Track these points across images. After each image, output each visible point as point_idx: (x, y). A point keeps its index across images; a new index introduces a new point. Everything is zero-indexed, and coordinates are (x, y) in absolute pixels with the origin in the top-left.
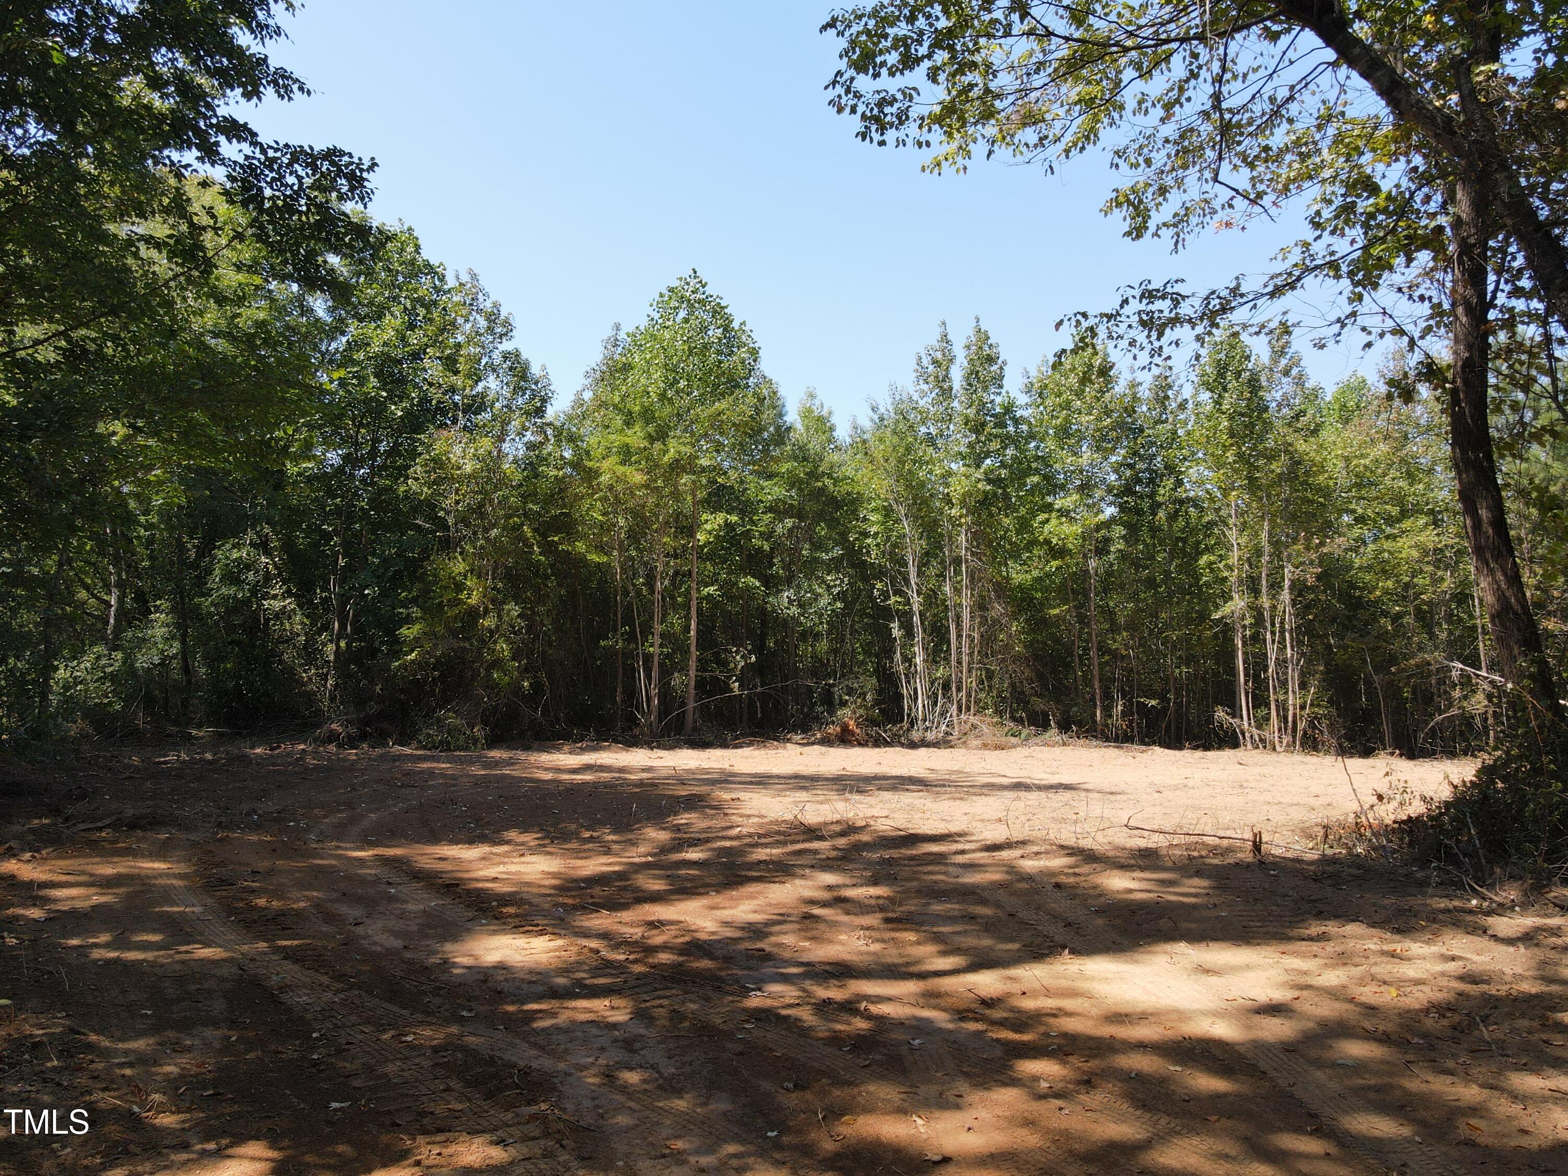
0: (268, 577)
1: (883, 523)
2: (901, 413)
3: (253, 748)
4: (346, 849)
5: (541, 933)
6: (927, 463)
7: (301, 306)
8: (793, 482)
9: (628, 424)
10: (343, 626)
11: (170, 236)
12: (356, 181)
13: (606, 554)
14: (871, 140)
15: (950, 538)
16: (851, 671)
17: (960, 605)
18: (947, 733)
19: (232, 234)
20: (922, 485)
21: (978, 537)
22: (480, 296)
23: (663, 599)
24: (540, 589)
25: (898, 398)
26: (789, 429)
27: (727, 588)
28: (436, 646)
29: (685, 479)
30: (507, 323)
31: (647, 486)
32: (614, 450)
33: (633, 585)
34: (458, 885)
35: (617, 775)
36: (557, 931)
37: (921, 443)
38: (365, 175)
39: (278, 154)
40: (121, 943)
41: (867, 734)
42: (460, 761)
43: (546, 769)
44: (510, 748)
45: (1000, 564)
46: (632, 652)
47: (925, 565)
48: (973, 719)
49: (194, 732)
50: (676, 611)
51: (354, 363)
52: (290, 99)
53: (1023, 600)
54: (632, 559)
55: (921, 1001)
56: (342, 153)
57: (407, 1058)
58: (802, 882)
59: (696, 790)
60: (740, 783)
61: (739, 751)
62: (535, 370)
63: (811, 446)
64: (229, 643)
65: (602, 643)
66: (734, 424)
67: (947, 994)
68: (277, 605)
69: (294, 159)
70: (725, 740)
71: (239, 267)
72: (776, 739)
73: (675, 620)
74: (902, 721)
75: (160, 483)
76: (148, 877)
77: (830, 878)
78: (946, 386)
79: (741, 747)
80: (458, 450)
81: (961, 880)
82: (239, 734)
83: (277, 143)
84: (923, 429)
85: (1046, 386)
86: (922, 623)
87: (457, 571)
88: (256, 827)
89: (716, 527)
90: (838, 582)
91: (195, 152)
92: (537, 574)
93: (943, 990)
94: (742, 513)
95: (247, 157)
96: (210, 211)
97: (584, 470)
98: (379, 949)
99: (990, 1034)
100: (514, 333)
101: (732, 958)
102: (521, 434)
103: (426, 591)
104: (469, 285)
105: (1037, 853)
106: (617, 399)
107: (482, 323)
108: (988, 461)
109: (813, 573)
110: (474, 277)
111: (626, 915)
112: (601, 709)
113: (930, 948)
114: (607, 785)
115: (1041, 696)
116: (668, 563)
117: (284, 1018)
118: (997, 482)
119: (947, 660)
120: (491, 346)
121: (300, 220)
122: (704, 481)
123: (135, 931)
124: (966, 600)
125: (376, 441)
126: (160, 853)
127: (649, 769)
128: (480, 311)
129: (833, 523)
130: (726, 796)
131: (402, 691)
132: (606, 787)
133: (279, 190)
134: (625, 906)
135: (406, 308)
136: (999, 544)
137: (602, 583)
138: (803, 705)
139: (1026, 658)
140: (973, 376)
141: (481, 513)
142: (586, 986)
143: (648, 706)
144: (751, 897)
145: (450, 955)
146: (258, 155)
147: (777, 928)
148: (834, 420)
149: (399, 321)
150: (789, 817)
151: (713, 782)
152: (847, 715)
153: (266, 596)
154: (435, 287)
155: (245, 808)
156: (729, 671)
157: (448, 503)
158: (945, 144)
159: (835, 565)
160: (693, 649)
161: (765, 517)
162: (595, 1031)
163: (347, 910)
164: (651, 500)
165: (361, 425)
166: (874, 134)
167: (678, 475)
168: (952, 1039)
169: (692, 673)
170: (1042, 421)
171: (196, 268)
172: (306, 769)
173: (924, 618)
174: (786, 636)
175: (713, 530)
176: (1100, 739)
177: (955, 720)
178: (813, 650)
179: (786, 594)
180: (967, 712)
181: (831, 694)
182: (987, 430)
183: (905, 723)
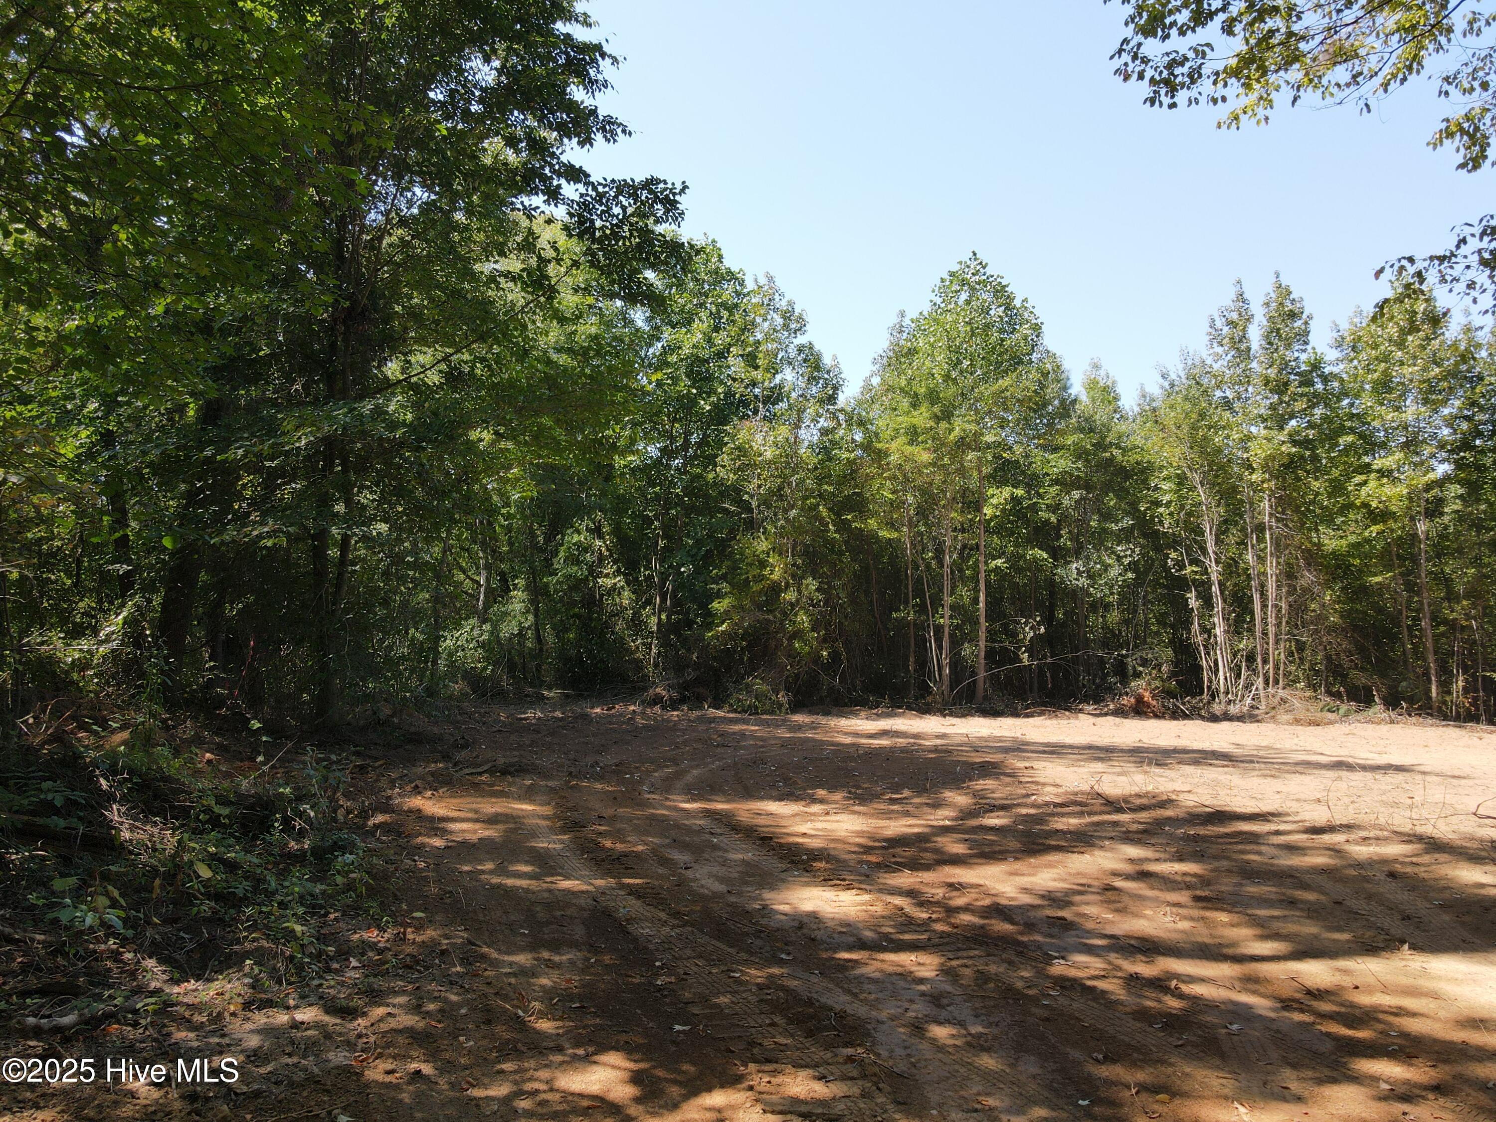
0: (601, 558)
1: (1176, 492)
2: (1194, 379)
3: (592, 708)
4: (674, 801)
5: (848, 888)
6: (1224, 428)
7: (625, 319)
8: (1080, 454)
9: (914, 406)
10: (663, 600)
11: (523, 270)
12: (670, 204)
13: (896, 530)
14: (1161, 104)
15: (1251, 504)
16: (1145, 642)
17: (1265, 574)
18: (1252, 707)
19: (569, 263)
20: (1219, 451)
21: (1283, 503)
22: (777, 297)
23: (952, 572)
24: (836, 566)
25: (1190, 362)
26: (1074, 401)
27: (1015, 560)
28: (742, 619)
29: (971, 456)
30: (800, 319)
31: (934, 464)
32: (902, 431)
33: (923, 559)
34: (771, 838)
35: (912, 741)
36: (863, 886)
37: (1216, 408)
38: (677, 198)
39: (607, 189)
40: (501, 871)
41: (1164, 706)
42: (767, 723)
43: (846, 734)
44: (811, 713)
45: (1310, 530)
46: (923, 623)
47: (1223, 533)
48: (1281, 693)
49: (546, 693)
50: (964, 584)
51: (667, 364)
52: (615, 141)
53: (1339, 567)
54: (921, 534)
55: (1237, 985)
56: (658, 181)
57: (736, 992)
58: (1102, 853)
59: (988, 758)
60: (1033, 752)
61: (1031, 720)
62: (827, 361)
63: (1097, 417)
64: (572, 617)
65: (894, 615)
66: (1018, 400)
67: (1267, 980)
68: (609, 582)
69: (619, 192)
70: (1016, 709)
71: (576, 291)
72: (1068, 709)
73: (964, 593)
74: (1202, 693)
75: (517, 480)
76: (519, 817)
77: (1133, 851)
78: (1243, 347)
79: (1032, 716)
80: (759, 438)
81: (1276, 862)
82: (581, 695)
83: (605, 179)
84: (1218, 393)
85: (1360, 338)
86: (1222, 593)
87: (760, 549)
88: (601, 778)
89: (1003, 501)
90: (1129, 553)
91: (542, 198)
92: (832, 551)
93: (1261, 975)
94: (1028, 487)
95: (582, 195)
96: (554, 246)
97: (874, 452)
98: (706, 892)
99: (1319, 1027)
100: (808, 327)
101: (1033, 925)
102: (815, 421)
103: (734, 568)
104: (766, 287)
105: (1365, 839)
106: (903, 383)
107: (779, 321)
108: (1293, 423)
109: (1102, 544)
110: (771, 279)
111: (927, 876)
112: (895, 677)
113: (1245, 932)
114: (904, 750)
115: (1363, 669)
116: (956, 537)
117: (631, 946)
118: (1305, 443)
119: (1251, 631)
120: (787, 341)
121: (624, 244)
122: (990, 457)
123: (511, 862)
124: (1271, 569)
125: (688, 434)
126: (528, 795)
127: (943, 736)
128: (776, 310)
129: (1122, 494)
130: (1021, 764)
131: (714, 659)
132: (902, 752)
133: (607, 221)
134: (927, 867)
135: (711, 313)
136: (1308, 509)
137: (893, 558)
138: (1095, 676)
139: (1343, 630)
140: (1273, 334)
141: (781, 495)
142: (892, 941)
143: (940, 675)
144: (1051, 866)
145: (768, 902)
146: (590, 192)
147: (1077, 898)
148: (1120, 389)
149: (706, 325)
150: (1086, 787)
151: (1006, 750)
152: (1141, 686)
153: (600, 575)
154: (736, 292)
155: (590, 760)
156: (1018, 641)
157: (751, 487)
158: (1242, 97)
159: (1125, 536)
160: (982, 620)
161: (1051, 489)
162: (902, 983)
163: (677, 856)
164: (938, 478)
165: (675, 420)
166: (1163, 98)
167: (963, 452)
168: (1274, 1027)
169: (982, 644)
170: (1356, 376)
171: (543, 295)
172: (637, 727)
173: (1223, 588)
174: (1075, 607)
175: (999, 504)
176: (1435, 717)
177: (1261, 693)
178: (1104, 621)
179: (1075, 565)
180: (1275, 685)
181: (1124, 665)
182: (1291, 389)
183: (1205, 696)
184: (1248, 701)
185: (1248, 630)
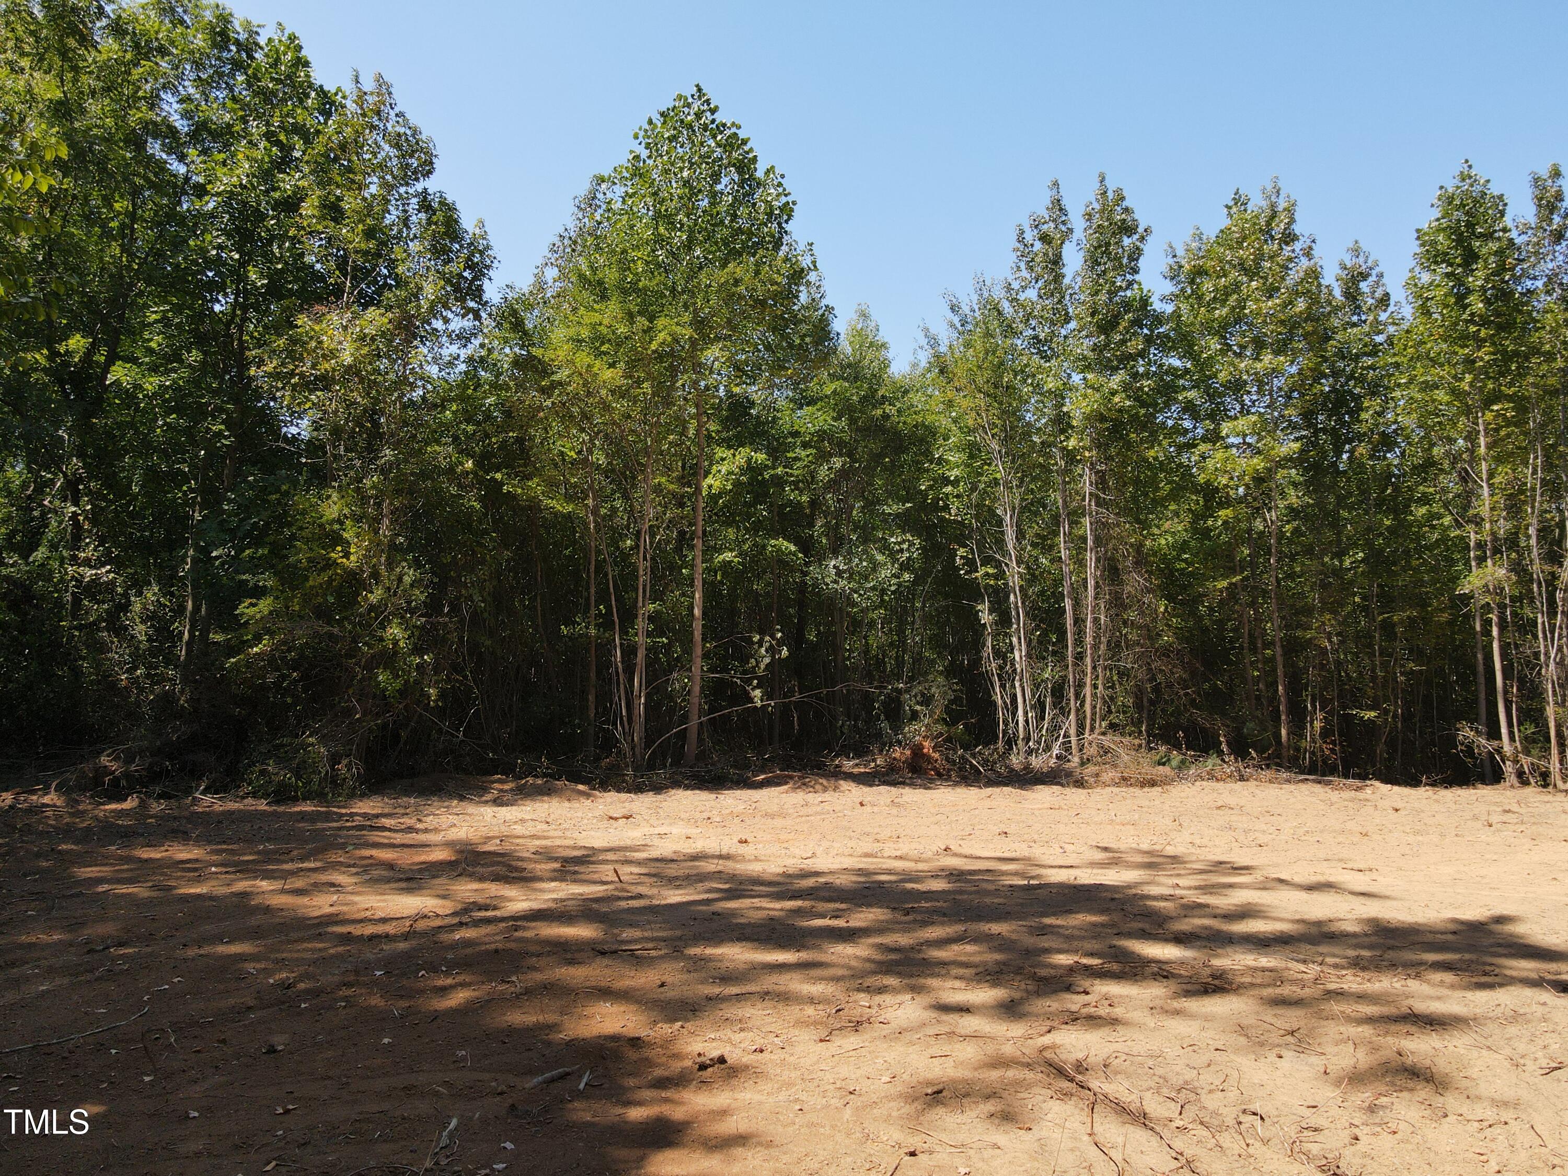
2: (995, 308)
8: (844, 409)
10: (197, 606)
18: (1061, 761)
21: (1108, 479)
25: (986, 295)
27: (752, 555)
28: (293, 633)
41: (948, 760)
46: (608, 641)
47: (1027, 522)
48: (1102, 740)
62: (468, 223)
63: (865, 363)
65: (564, 630)
70: (744, 775)
72: (823, 771)
74: (996, 738)
78: (1058, 270)
79: (769, 785)
80: (335, 329)
85: (1203, 265)
86: (1023, 604)
87: (331, 516)
89: (736, 469)
90: (905, 546)
94: (772, 449)
100: (436, 167)
107: (388, 151)
109: (869, 534)
119: (1059, 656)
124: (1090, 569)
139: (1178, 652)
140: (1099, 252)
143: (630, 723)
152: (919, 732)
156: (748, 670)
159: (901, 523)
160: (698, 637)
161: (803, 455)
169: (697, 674)
173: (1025, 596)
174: (832, 623)
175: (730, 473)
176: (1288, 769)
177: (1073, 739)
178: (867, 643)
179: (833, 563)
180: (1092, 729)
181: (899, 704)
182: (1123, 324)
183: (1000, 744)
184: (1056, 751)
185: (1054, 653)
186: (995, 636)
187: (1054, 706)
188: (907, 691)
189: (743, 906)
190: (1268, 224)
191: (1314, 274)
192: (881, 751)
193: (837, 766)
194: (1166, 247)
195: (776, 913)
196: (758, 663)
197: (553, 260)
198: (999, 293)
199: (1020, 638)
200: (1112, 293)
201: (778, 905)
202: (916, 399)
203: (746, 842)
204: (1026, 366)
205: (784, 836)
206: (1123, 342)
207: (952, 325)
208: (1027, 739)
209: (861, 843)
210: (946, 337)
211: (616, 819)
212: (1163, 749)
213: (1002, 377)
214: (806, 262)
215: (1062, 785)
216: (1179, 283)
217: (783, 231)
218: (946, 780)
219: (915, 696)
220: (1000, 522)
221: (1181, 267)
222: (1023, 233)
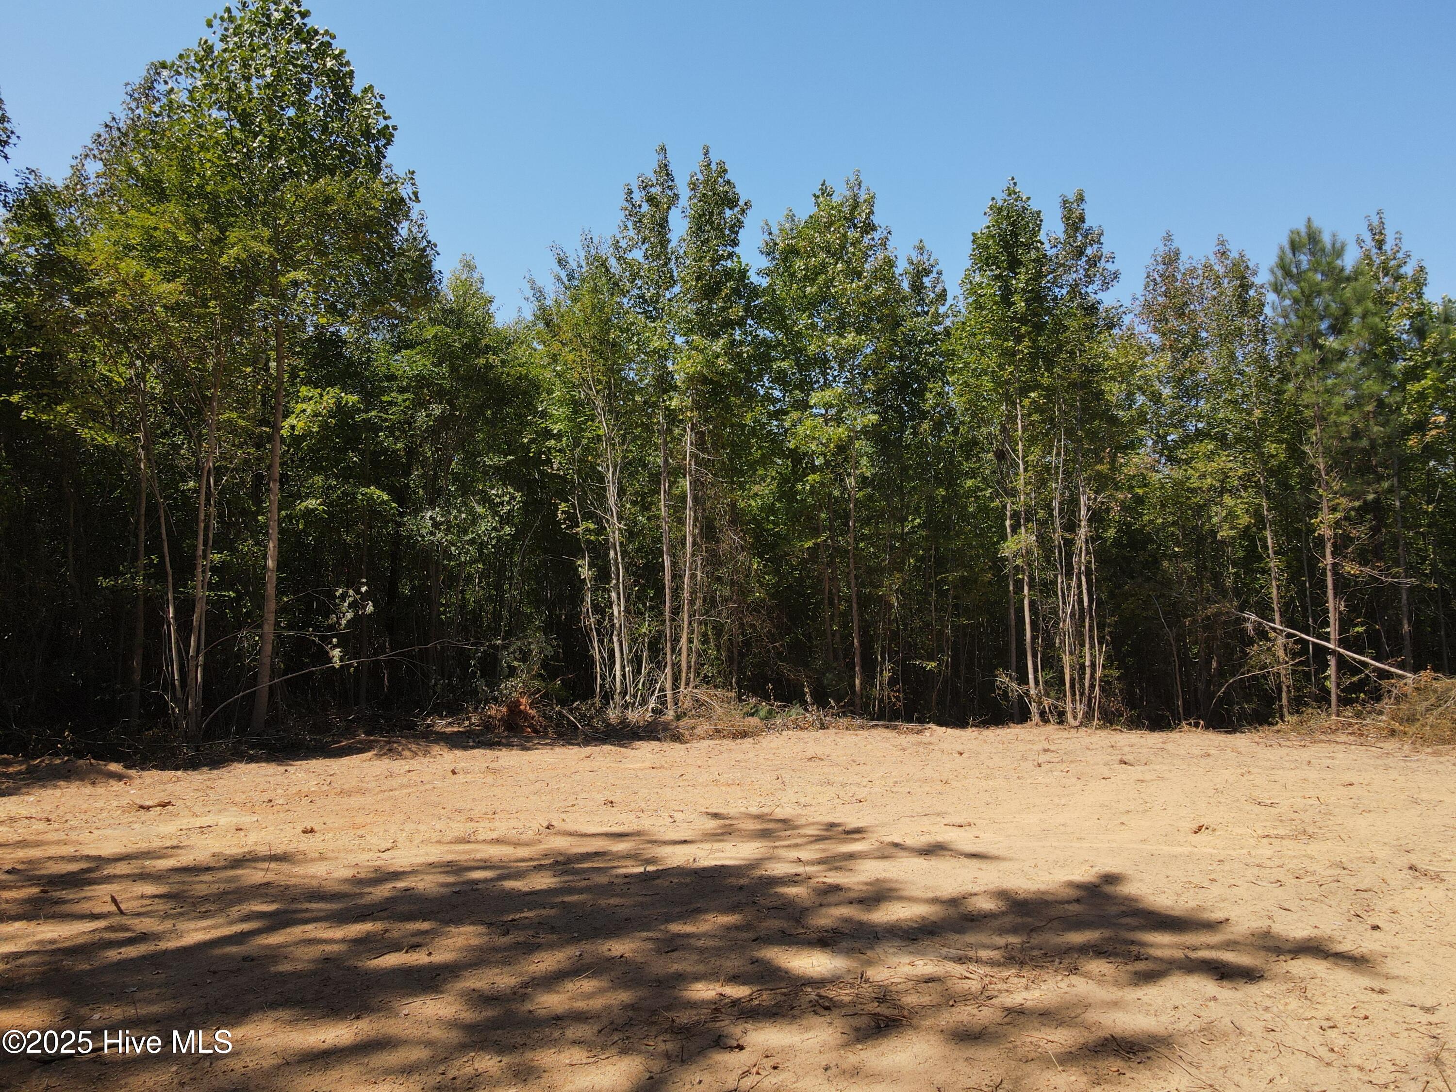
1: (570, 420)
8: (443, 354)
18: (656, 712)
25: (593, 252)
27: (339, 502)
41: (546, 716)
48: (697, 693)
74: (593, 695)
86: (623, 559)
89: (323, 409)
90: (506, 499)
94: (365, 391)
109: (470, 486)
119: (657, 610)
124: (688, 527)
138: (451, 676)
139: (769, 608)
140: (703, 219)
143: (184, 684)
152: (516, 689)
156: (327, 627)
159: (502, 475)
160: (271, 590)
161: (400, 398)
173: (624, 553)
174: (428, 577)
175: (316, 415)
176: (861, 715)
177: (669, 693)
178: (464, 598)
179: (429, 514)
180: (687, 684)
181: (496, 660)
182: (725, 291)
183: (597, 699)
184: (652, 705)
185: (652, 608)
186: (594, 591)
187: (651, 659)
188: (505, 647)
189: (290, 939)
190: (852, 213)
191: (890, 263)
192: (476, 708)
193: (429, 726)
194: (762, 224)
195: (335, 948)
196: (339, 618)
197: (96, 152)
198: (606, 251)
199: (619, 594)
200: (715, 261)
201: (338, 933)
202: (521, 352)
203: (312, 831)
204: (632, 324)
205: (359, 820)
206: (723, 309)
207: (559, 279)
208: (624, 693)
209: (452, 825)
210: (552, 291)
211: (148, 808)
212: (753, 701)
213: (608, 333)
214: (405, 191)
215: (659, 740)
216: (774, 259)
217: (380, 155)
218: (543, 738)
219: (514, 653)
220: (601, 478)
221: (776, 244)
222: (632, 192)
